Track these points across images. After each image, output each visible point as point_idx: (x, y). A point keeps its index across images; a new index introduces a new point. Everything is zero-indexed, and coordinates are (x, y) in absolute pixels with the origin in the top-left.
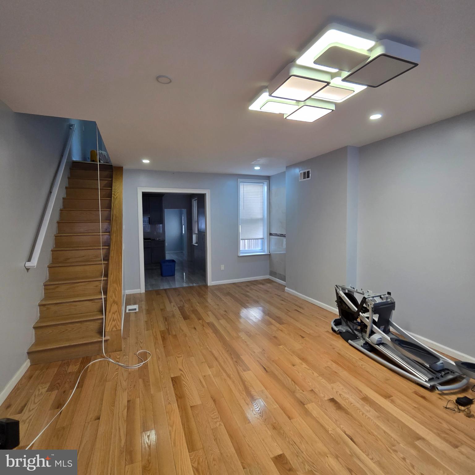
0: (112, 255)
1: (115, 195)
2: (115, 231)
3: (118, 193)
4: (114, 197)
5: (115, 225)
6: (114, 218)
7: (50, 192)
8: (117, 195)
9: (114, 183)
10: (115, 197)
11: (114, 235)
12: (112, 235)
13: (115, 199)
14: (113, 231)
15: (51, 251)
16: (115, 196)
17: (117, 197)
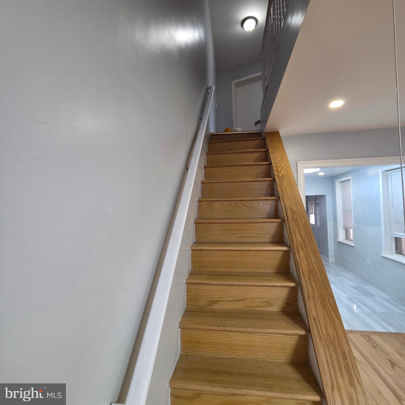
0: (314, 314)
1: (279, 171)
2: (301, 244)
3: (282, 168)
4: (278, 176)
5: (297, 230)
6: (289, 213)
7: (187, 168)
8: (283, 172)
9: (272, 153)
10: (281, 175)
11: (302, 253)
12: (296, 253)
13: (281, 179)
14: (295, 243)
15: (186, 284)
16: (280, 173)
17: (283, 175)
